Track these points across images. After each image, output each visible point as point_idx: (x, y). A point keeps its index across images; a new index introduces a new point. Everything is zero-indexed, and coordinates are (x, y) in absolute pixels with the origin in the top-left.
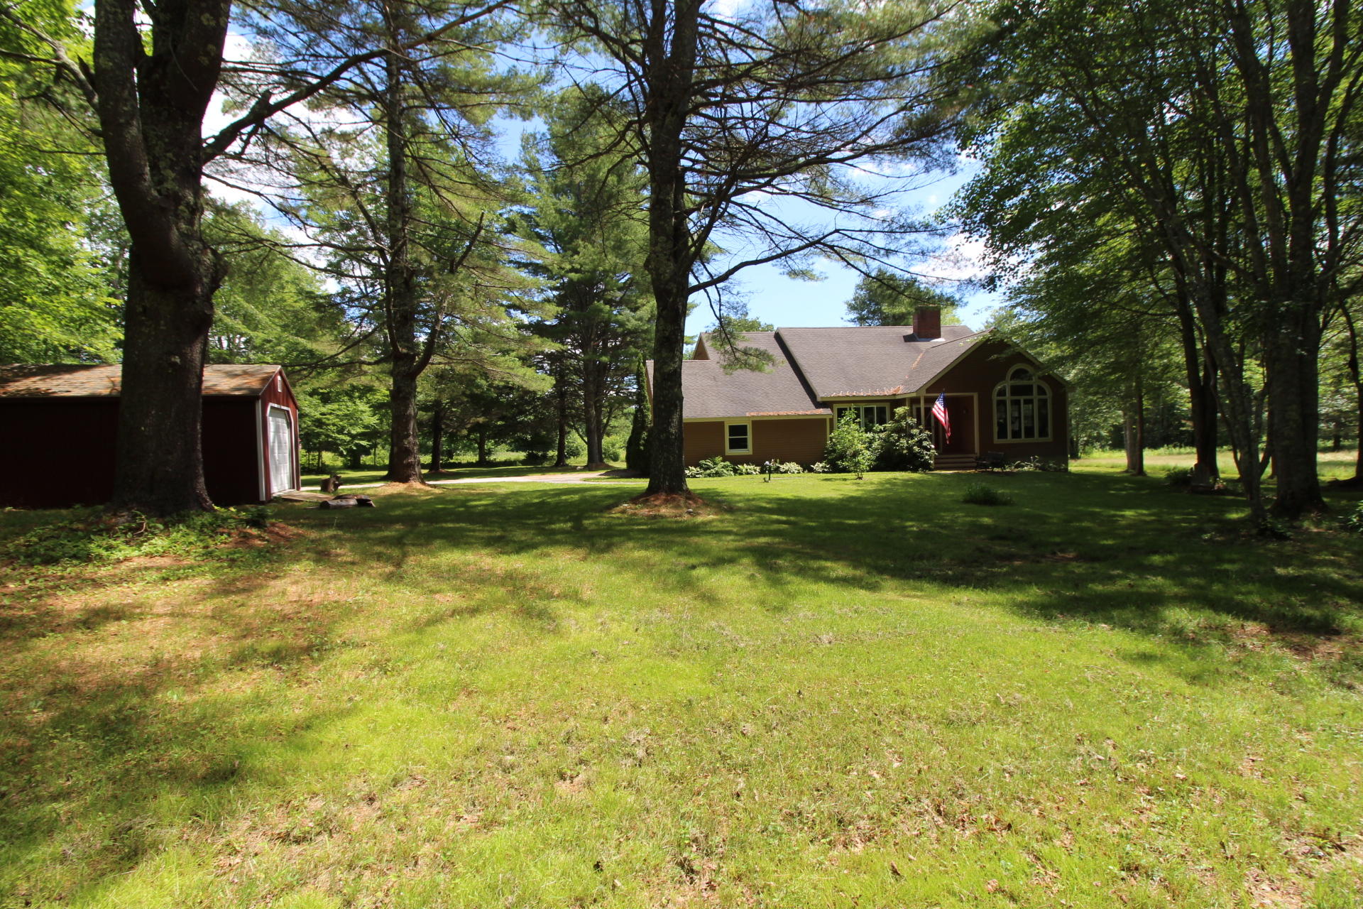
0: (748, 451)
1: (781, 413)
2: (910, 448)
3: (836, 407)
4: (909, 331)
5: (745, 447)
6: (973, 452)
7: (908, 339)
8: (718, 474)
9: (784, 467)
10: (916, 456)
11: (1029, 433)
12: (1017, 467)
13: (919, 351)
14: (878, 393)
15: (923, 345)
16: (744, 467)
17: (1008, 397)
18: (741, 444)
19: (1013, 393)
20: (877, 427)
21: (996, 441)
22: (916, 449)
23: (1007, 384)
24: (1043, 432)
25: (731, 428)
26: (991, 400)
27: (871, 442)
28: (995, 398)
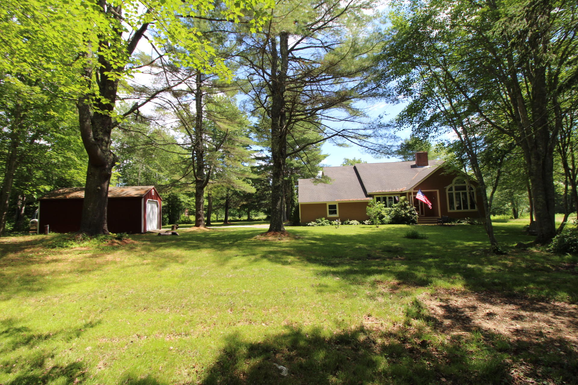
0: (337, 215)
1: (351, 200)
2: (405, 214)
3: (375, 197)
4: (414, 163)
5: (336, 213)
6: (438, 216)
7: (413, 167)
8: (323, 225)
9: (351, 222)
10: (410, 218)
11: (466, 207)
12: (459, 222)
13: (417, 172)
14: (394, 191)
15: (419, 169)
16: (334, 222)
17: (454, 191)
18: (335, 212)
19: (456, 190)
20: (394, 205)
21: (449, 211)
22: (409, 215)
23: (453, 185)
24: (472, 206)
25: (329, 206)
26: (445, 193)
27: (390, 211)
28: (447, 192)
